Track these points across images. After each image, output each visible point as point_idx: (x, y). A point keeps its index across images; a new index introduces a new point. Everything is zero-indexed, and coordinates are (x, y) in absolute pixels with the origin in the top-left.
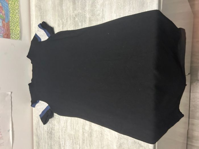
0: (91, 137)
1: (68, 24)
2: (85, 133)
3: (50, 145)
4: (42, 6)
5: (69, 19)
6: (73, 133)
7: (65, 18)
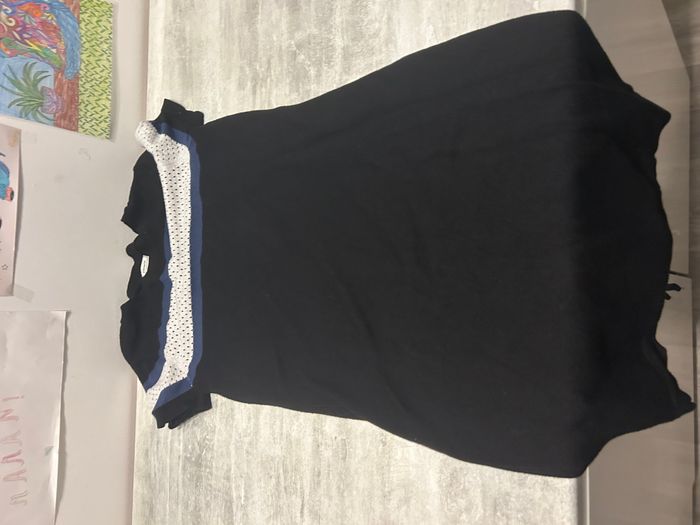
0: (344, 459)
1: (273, 77)
2: (322, 448)
3: (191, 509)
4: (188, 29)
5: (275, 61)
6: (277, 451)
7: (264, 59)
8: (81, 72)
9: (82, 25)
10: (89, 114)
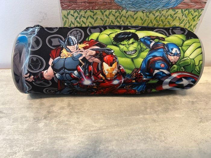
8: (124, 11)
9: (171, 12)
10: (85, 20)
